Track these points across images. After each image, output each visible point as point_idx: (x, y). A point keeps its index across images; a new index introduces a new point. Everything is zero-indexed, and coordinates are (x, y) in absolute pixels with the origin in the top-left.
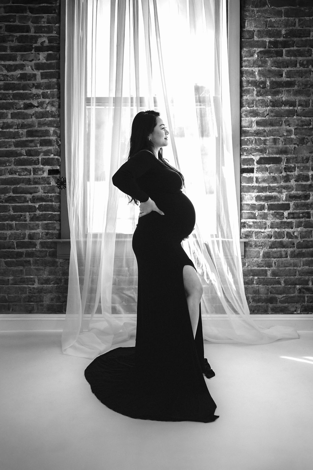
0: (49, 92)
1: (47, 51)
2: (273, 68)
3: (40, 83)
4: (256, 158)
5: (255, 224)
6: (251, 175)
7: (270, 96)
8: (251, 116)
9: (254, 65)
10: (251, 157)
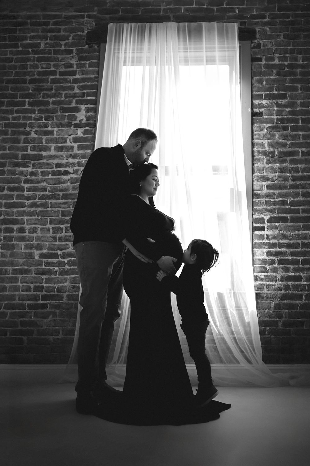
0: (84, 161)
1: (85, 127)
2: (280, 140)
3: (77, 154)
4: (267, 217)
5: (266, 277)
6: (262, 232)
7: (278, 163)
8: (263, 181)
9: (264, 138)
10: (262, 217)
